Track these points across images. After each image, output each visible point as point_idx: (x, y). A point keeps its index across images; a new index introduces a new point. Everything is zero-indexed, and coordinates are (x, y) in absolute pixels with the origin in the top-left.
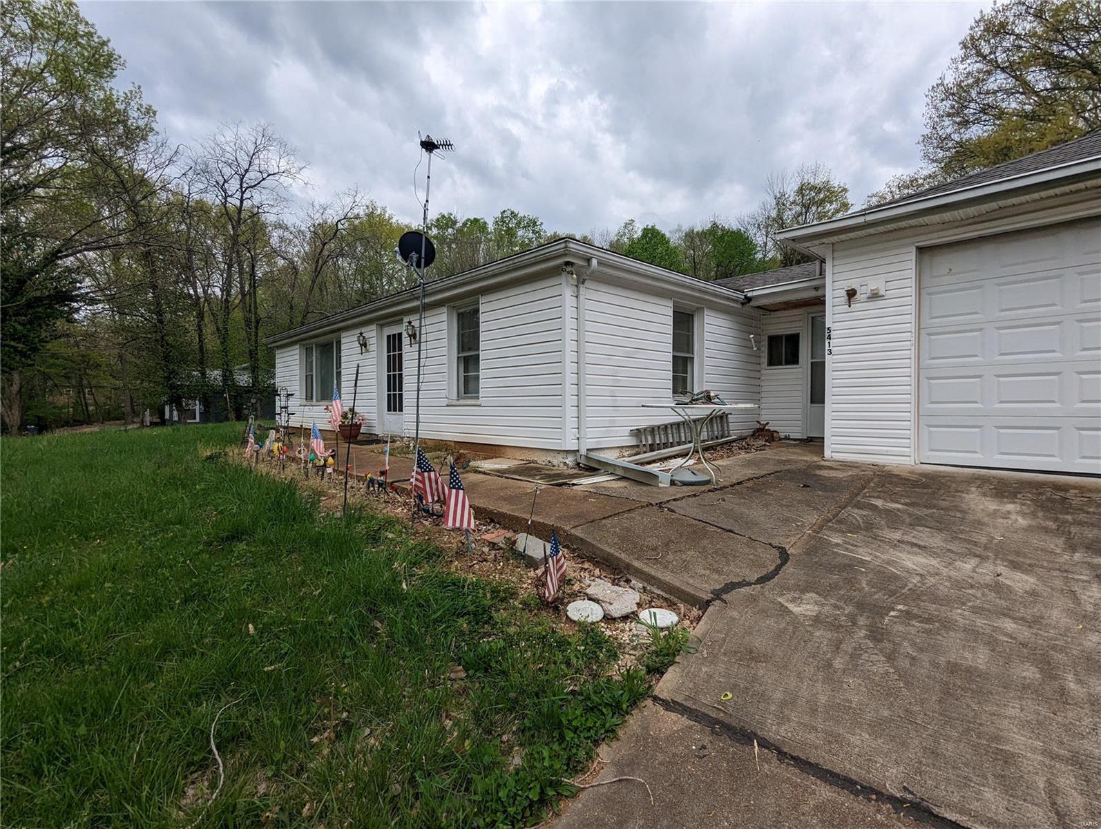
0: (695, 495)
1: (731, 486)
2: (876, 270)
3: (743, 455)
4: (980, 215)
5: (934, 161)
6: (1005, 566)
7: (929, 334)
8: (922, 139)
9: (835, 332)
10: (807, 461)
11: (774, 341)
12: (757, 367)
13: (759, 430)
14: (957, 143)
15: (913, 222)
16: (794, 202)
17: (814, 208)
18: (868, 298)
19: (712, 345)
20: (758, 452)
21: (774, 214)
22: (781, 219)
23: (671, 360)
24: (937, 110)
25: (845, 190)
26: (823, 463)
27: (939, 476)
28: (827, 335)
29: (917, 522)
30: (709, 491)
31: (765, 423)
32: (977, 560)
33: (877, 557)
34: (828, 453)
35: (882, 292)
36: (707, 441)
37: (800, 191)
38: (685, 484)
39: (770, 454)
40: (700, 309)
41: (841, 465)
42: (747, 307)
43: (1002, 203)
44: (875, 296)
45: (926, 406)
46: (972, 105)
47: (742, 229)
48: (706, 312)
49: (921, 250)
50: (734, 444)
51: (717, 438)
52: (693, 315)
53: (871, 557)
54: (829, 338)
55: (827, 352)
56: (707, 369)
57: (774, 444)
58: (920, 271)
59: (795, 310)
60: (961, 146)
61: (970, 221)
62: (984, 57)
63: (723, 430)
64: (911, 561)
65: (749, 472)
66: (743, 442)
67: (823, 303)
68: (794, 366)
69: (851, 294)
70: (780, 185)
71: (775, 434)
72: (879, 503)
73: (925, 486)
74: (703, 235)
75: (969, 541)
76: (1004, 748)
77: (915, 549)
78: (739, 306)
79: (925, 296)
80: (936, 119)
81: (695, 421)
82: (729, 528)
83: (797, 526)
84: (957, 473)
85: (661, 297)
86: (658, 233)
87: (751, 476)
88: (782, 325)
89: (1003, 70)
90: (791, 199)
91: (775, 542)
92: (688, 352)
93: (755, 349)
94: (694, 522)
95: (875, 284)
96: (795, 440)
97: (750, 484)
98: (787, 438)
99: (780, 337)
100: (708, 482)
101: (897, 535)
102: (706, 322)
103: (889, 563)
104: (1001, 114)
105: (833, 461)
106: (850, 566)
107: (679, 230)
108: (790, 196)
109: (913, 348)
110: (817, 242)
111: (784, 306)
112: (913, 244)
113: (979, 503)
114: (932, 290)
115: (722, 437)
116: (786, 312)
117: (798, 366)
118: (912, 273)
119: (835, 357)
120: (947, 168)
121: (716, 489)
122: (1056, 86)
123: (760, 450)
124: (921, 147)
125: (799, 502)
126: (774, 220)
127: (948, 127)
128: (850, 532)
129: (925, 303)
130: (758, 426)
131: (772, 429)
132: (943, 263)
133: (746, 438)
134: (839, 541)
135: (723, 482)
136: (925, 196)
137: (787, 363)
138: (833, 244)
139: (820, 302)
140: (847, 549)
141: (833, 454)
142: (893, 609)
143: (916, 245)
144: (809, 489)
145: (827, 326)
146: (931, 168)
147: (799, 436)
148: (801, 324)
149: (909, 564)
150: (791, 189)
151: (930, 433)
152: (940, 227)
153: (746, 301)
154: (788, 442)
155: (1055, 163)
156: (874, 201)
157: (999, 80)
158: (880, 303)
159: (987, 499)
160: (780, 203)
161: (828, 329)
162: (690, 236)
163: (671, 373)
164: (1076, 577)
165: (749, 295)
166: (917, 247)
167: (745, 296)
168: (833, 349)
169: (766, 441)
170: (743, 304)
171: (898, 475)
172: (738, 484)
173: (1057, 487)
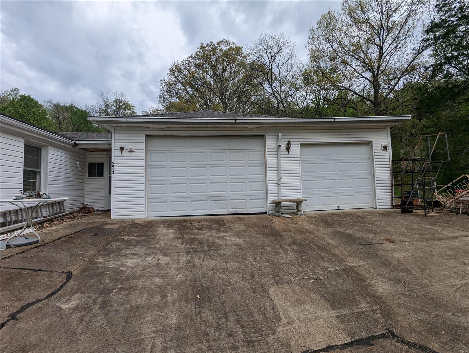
0: (23, 252)
1: (53, 242)
2: (131, 141)
3: (70, 222)
4: (164, 128)
5: (163, 106)
6: (162, 255)
7: (150, 168)
8: (159, 96)
9: (116, 164)
10: (102, 222)
11: (91, 165)
12: (83, 177)
13: (83, 208)
14: (169, 102)
15: (144, 125)
16: (113, 105)
17: (122, 110)
18: (129, 152)
19: (53, 165)
20: (79, 219)
21: (104, 108)
22: (107, 111)
23: (23, 172)
24: (163, 88)
25: (134, 106)
26: (110, 222)
27: (153, 222)
28: (112, 165)
29: (138, 243)
30: (35, 247)
31: (86, 204)
32: (154, 255)
33: (116, 264)
34: (112, 217)
35: (134, 150)
36: (49, 216)
37: (116, 101)
38: (17, 246)
39: (85, 220)
40: (45, 146)
41: (117, 222)
42: (76, 148)
43: (170, 126)
44: (131, 151)
45: (149, 195)
46: (173, 91)
47: (87, 111)
48: (50, 148)
49: (147, 136)
50: (66, 217)
51: (56, 214)
52: (41, 148)
53: (114, 265)
54: (113, 166)
55: (112, 172)
56: (49, 178)
57: (90, 214)
58: (147, 143)
59: (102, 153)
60: (170, 103)
61: (162, 129)
62: (176, 77)
63: (60, 209)
64: (130, 262)
65: (67, 232)
66: (72, 215)
67: (111, 151)
68: (101, 177)
69: (122, 149)
70: (107, 96)
71: (91, 209)
72: (126, 238)
73: (146, 227)
74: (64, 108)
75: (153, 248)
76: (141, 338)
77: (134, 256)
78: (72, 147)
79: (149, 154)
80: (163, 91)
81: (28, 208)
82: (39, 268)
83: (83, 257)
84: (159, 220)
85: (15, 136)
86: (33, 100)
87: (67, 234)
88: (96, 158)
89: (181, 83)
90: (112, 104)
91: (66, 271)
92: (37, 168)
93: (80, 169)
94: (13, 271)
95: (131, 146)
96: (101, 211)
97: (65, 239)
98: (98, 211)
99: (94, 164)
100: (38, 242)
101: (128, 251)
102: (49, 153)
103: (121, 266)
104: (180, 97)
105: (114, 220)
106: (103, 272)
107: (50, 102)
108: (111, 103)
109: (145, 173)
110: (108, 125)
111: (96, 150)
112: (144, 133)
113: (162, 231)
114: (151, 152)
115: (60, 213)
116: (98, 153)
117: (103, 177)
118: (144, 144)
119: (115, 175)
120: (167, 109)
121: (41, 245)
122: (193, 94)
123: (80, 218)
124: (158, 99)
125: (89, 244)
126: (103, 110)
127: (166, 95)
128: (109, 255)
129: (149, 157)
130: (82, 206)
131: (90, 207)
132: (155, 142)
133: (74, 213)
134: (102, 260)
135: (47, 239)
136: (148, 117)
137: (98, 176)
138: (115, 127)
139: (109, 150)
140: (104, 264)
141: (115, 217)
142: (115, 289)
143: (146, 134)
144: (97, 236)
145: (112, 161)
146: (161, 108)
147: (103, 209)
148: (104, 159)
149: (129, 264)
150: (112, 99)
151: (151, 205)
152: (153, 129)
153: (75, 145)
154: (98, 212)
155: (184, 117)
156: (144, 114)
157: (179, 86)
158: (133, 154)
159: (165, 229)
160: (107, 104)
161: (113, 162)
162: (58, 107)
163: (22, 180)
164: (181, 254)
165: (77, 142)
166: (146, 135)
167: (74, 143)
168: (115, 171)
169: (86, 213)
170: (73, 146)
171: (138, 224)
172: (58, 239)
173: (186, 221)
